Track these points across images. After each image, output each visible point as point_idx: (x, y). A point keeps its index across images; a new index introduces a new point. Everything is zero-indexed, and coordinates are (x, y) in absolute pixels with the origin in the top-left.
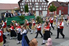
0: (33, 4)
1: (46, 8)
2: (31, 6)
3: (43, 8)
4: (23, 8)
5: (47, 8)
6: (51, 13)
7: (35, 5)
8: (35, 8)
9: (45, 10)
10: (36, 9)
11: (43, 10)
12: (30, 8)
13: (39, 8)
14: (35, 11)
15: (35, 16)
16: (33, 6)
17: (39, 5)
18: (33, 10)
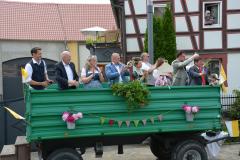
0: (209, 7)
2: (195, 20)
7: (226, 12)
8: (225, 31)
10: (230, 37)
12: (191, 33)
14: (225, 50)
15: (219, 88)
16: (212, 19)
18: (207, 46)
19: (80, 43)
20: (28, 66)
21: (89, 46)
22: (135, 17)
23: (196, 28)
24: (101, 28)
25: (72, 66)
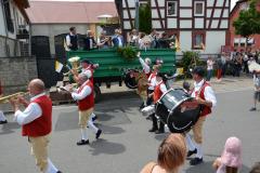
0: (170, 4)
1: (221, 19)
2: (162, 11)
3: (212, 18)
4: (130, 19)
5: (229, 19)
6: (244, 40)
7: (179, 8)
8: (179, 18)
9: (218, 29)
10: (181, 22)
11: (210, 29)
12: (160, 19)
13: (193, 19)
14: (178, 29)
16: (171, 12)
17: (192, 8)
18: (169, 27)
19: (97, 24)
20: (68, 37)
21: (102, 26)
22: (128, 9)
23: (163, 16)
24: (109, 15)
25: (93, 38)
